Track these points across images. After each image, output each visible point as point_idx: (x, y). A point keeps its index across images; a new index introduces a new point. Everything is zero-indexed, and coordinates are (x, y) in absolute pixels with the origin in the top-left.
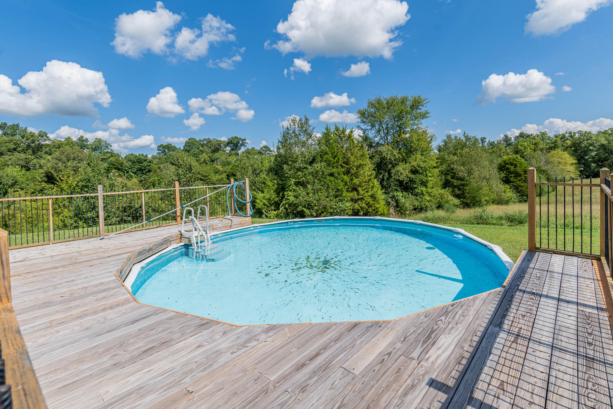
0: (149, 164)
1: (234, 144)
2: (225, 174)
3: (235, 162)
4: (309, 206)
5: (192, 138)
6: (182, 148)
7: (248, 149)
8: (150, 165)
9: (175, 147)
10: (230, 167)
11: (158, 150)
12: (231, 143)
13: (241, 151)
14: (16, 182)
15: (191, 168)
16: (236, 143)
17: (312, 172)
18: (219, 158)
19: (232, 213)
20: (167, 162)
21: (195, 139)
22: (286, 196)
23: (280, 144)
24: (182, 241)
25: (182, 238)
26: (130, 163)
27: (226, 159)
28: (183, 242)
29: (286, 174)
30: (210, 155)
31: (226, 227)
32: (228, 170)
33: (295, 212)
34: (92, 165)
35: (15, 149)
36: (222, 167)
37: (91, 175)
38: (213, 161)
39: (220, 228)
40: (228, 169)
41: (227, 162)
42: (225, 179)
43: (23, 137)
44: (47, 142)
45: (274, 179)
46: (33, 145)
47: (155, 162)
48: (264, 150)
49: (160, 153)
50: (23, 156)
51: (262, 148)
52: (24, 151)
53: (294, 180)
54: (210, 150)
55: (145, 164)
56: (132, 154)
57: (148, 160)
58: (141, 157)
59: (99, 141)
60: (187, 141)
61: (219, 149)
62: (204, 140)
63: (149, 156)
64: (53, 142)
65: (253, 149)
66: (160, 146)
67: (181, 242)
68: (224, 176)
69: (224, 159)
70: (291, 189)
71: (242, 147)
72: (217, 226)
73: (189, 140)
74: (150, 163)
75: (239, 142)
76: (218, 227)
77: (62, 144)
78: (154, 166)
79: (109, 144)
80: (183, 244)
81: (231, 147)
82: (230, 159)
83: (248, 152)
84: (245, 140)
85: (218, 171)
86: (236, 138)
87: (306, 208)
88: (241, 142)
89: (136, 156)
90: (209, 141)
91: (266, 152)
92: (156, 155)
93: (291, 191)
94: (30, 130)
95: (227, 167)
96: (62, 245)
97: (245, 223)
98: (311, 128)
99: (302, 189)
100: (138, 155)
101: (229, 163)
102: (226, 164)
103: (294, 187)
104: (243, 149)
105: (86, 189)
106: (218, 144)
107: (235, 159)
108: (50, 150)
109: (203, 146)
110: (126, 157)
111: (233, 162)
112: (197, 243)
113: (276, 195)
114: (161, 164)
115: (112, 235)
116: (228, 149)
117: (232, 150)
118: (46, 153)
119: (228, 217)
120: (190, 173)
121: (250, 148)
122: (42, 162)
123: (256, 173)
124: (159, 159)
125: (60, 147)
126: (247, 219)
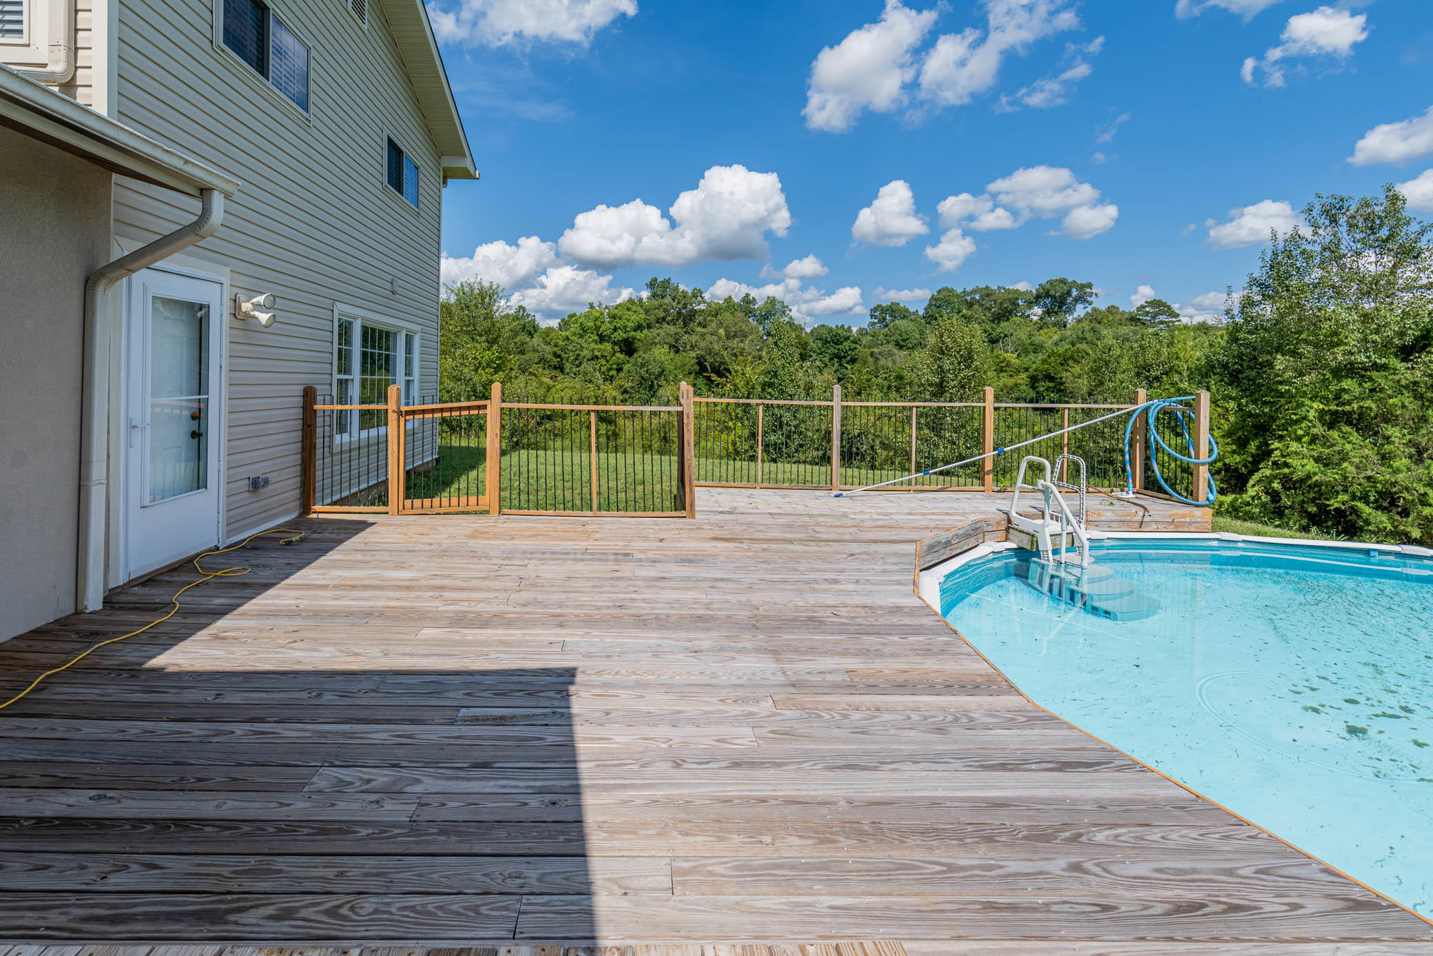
0: (853, 346)
1: (1053, 297)
2: (1024, 376)
3: (1056, 344)
4: (1388, 500)
5: (946, 289)
6: (921, 312)
7: (1094, 310)
8: (855, 348)
9: (907, 310)
10: (1040, 356)
11: (872, 316)
12: (1048, 295)
13: (1075, 315)
14: (663, 371)
15: (971, 358)
16: (1060, 297)
17: (1415, 383)
18: (1012, 335)
19: (1134, 486)
20: (888, 342)
21: (952, 291)
22: (1277, 453)
23: (1255, 289)
24: (1010, 536)
25: (1011, 530)
26: (820, 344)
27: (1030, 336)
28: (1012, 541)
29: (1281, 383)
30: (988, 328)
31: (1124, 523)
32: (1034, 366)
33: (1312, 509)
34: (782, 345)
35: (664, 319)
36: (1019, 356)
37: (779, 363)
38: (993, 341)
39: (1109, 525)
40: (1035, 361)
41: (1031, 344)
42: (1023, 387)
43: (673, 300)
44: (702, 307)
45: (1228, 398)
46: (684, 311)
47: (864, 342)
48: (1148, 313)
49: (874, 324)
50: (672, 329)
51: (1143, 307)
52: (673, 322)
53: (1317, 405)
54: (988, 315)
55: (847, 344)
56: (823, 326)
57: (852, 339)
58: (840, 332)
59: (772, 301)
60: (933, 295)
61: (1011, 312)
62: (974, 291)
63: (854, 330)
64: (709, 305)
65: (1112, 310)
66: (875, 310)
67: (1007, 539)
68: (1023, 378)
69: (1023, 337)
70: (1300, 432)
71: (1079, 307)
72: (1099, 515)
73: (939, 292)
74: (856, 343)
75: (1069, 293)
76: (1103, 518)
77: (720, 309)
78: (862, 351)
79: (787, 307)
80: (1014, 546)
81: (1045, 305)
82: (1041, 337)
83: (1096, 318)
84: (1090, 286)
85: (1007, 366)
86: (1063, 281)
87: (1367, 503)
88: (1075, 293)
89: (831, 329)
90: (987, 293)
91: (1154, 318)
92: (866, 327)
93: (1299, 439)
94: (682, 287)
95: (1032, 356)
96: (776, 494)
97: (1190, 523)
98: (1414, 228)
99: (1355, 437)
100: (834, 326)
101: (1037, 348)
102: (1031, 348)
103: (1319, 430)
104: (1080, 311)
105: (770, 390)
106: (1009, 300)
107: (1056, 338)
108: (705, 320)
109: (970, 305)
110: (812, 332)
111: (1049, 344)
112: (1056, 552)
113: (1234, 447)
114: (877, 345)
115: (858, 491)
116: (1038, 310)
117: (1048, 312)
118: (700, 324)
119: (1124, 495)
120: (968, 367)
121: (1103, 308)
122: (694, 338)
123: (1147, 378)
124: (873, 336)
125: (717, 314)
126: (1198, 512)
